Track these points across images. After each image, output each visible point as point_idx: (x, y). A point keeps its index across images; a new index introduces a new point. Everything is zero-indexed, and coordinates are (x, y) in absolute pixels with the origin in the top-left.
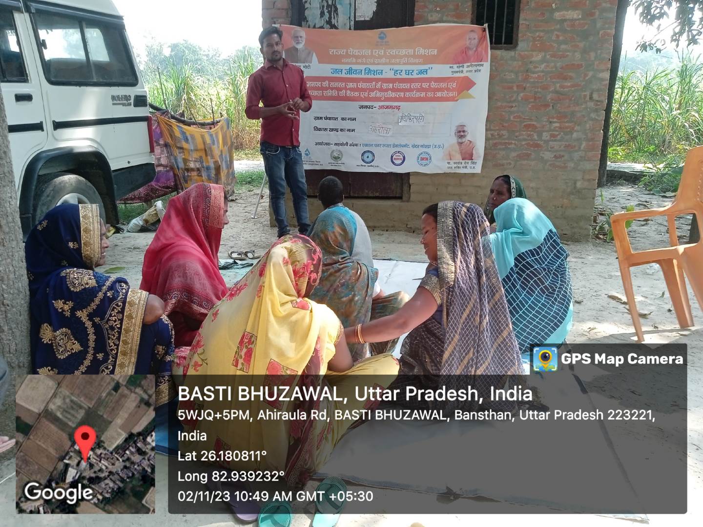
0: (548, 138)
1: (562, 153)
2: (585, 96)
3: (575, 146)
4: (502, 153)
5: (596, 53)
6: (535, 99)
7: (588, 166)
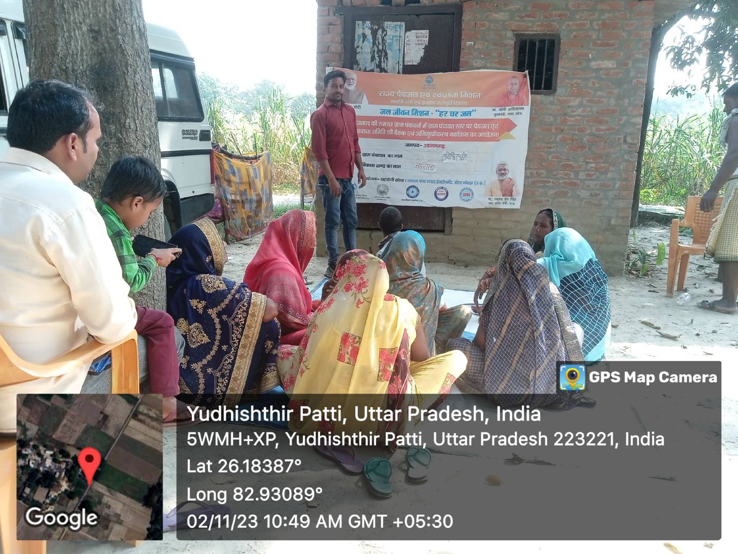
0: (584, 177)
1: (597, 192)
2: (619, 139)
3: (609, 186)
4: (541, 190)
5: (630, 100)
6: (572, 141)
7: (621, 204)
